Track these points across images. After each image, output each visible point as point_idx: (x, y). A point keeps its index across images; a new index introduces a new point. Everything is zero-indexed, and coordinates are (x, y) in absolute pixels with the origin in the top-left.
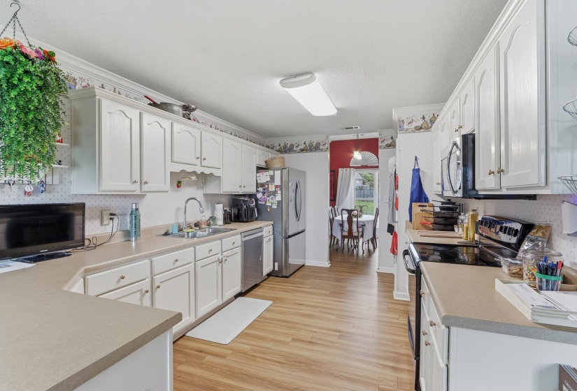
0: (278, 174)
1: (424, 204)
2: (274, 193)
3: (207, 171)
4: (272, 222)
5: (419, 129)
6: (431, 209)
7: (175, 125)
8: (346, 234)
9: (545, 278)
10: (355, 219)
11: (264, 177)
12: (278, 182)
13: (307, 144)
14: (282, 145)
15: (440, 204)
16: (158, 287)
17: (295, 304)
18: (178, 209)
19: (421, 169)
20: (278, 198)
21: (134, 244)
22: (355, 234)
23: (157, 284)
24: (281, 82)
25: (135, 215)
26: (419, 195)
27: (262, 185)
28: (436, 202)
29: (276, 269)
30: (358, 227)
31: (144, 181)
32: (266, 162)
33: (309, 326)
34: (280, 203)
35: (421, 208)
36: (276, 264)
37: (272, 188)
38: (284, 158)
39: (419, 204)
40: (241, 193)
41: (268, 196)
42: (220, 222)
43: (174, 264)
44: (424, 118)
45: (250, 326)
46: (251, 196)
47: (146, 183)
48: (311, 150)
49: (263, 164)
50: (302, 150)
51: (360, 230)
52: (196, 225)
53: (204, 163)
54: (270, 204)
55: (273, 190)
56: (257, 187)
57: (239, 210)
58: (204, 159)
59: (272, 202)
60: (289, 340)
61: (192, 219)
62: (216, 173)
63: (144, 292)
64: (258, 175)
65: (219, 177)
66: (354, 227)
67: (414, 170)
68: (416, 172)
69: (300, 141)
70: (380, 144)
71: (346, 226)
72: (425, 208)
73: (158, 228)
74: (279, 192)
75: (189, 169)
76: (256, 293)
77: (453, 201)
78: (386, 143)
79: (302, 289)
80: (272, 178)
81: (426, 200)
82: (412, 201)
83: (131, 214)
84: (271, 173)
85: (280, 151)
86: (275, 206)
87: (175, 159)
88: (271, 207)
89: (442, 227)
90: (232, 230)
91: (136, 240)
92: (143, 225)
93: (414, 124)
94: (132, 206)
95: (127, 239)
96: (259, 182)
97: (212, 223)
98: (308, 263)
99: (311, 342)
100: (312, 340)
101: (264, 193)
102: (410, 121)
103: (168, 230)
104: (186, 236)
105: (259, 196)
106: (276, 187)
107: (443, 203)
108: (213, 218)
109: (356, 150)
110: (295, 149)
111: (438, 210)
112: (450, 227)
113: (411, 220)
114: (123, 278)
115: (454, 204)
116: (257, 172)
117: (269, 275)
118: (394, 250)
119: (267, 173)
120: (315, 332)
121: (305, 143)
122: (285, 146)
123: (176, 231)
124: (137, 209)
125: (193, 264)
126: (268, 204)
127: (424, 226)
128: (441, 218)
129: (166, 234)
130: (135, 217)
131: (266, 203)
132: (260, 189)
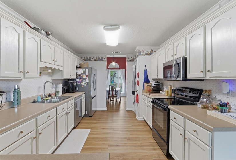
0: (87, 70)
1: (148, 83)
2: (85, 79)
3: (57, 68)
4: (84, 92)
5: (146, 55)
6: (151, 85)
7: (43, 41)
8: (110, 95)
9: (223, 108)
10: (114, 90)
11: (80, 72)
12: (87, 74)
13: (97, 58)
14: (85, 57)
15: (154, 83)
16: (41, 133)
17: (101, 129)
18: (39, 88)
19: (148, 70)
20: (87, 81)
21: (16, 110)
22: (114, 95)
23: (40, 132)
24: (104, 27)
25: (17, 92)
26: (146, 80)
27: (79, 75)
28: (153, 83)
29: (86, 113)
30: (115, 93)
31: (26, 71)
32: (80, 64)
33: (112, 138)
34: (89, 84)
35: (147, 85)
36: (86, 111)
37: (84, 76)
38: (88, 63)
39: (147, 83)
40: (70, 79)
41: (82, 80)
42: (61, 93)
43: (48, 118)
44: (148, 51)
45: (85, 144)
46: (73, 80)
47: (27, 72)
48: (99, 60)
49: (79, 66)
50: (95, 60)
51: (116, 94)
52: (49, 95)
53: (56, 63)
54: (83, 84)
55: (85, 77)
56: (77, 76)
57: (68, 87)
58: (56, 61)
59: (84, 83)
60: (107, 147)
61: (47, 92)
62: (61, 69)
63: (33, 138)
64: (77, 70)
65: (62, 71)
66: (114, 93)
67: (145, 70)
68: (146, 71)
69: (95, 56)
70: (127, 60)
71: (111, 93)
72: (149, 85)
73: (30, 99)
74: (88, 78)
75: (49, 66)
76: (80, 126)
77: (159, 82)
78: (129, 59)
79: (100, 121)
80: (84, 72)
81: (149, 82)
82: (144, 82)
83: (14, 91)
84: (84, 69)
85: (85, 60)
86: (85, 85)
87: (42, 60)
88: (83, 85)
89: (156, 92)
90: (70, 97)
91: (17, 107)
92: (22, 97)
93: (145, 53)
94: (15, 87)
95: (11, 106)
96: (77, 74)
97: (57, 94)
98: (97, 110)
99: (117, 146)
100: (117, 145)
101: (80, 79)
102: (143, 51)
103: (34, 99)
104: (46, 102)
105: (78, 80)
106: (86, 76)
107: (155, 83)
108: (57, 92)
109: (114, 61)
110: (91, 59)
111: (153, 85)
112: (159, 92)
113: (144, 89)
114: (22, 132)
115: (159, 83)
116: (77, 69)
117: (83, 117)
118: (137, 101)
119: (82, 70)
120: (116, 140)
121: (96, 57)
122: (87, 58)
123: (40, 100)
124: (18, 88)
125: (56, 117)
126: (82, 84)
127: (149, 91)
128: (156, 88)
129: (34, 102)
130: (18, 93)
131: (81, 83)
132: (78, 77)
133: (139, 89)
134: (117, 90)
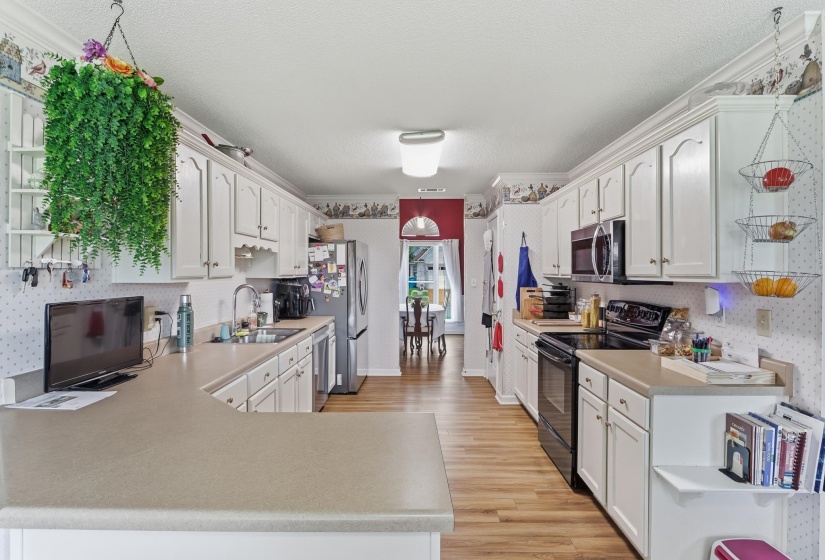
0: (341, 249)
1: (533, 289)
2: (336, 276)
3: (266, 245)
4: (333, 318)
5: (526, 200)
6: (540, 294)
7: (238, 178)
8: (411, 330)
9: (700, 352)
10: (424, 310)
11: (321, 253)
12: (341, 260)
13: (369, 207)
14: (332, 206)
15: (550, 289)
19: (530, 248)
20: (343, 282)
21: (185, 357)
22: (424, 330)
23: (253, 409)
24: (401, 137)
25: (186, 312)
26: (527, 279)
27: (317, 265)
28: (546, 289)
29: (340, 383)
30: (428, 321)
31: (213, 262)
32: (316, 230)
34: (346, 290)
35: (530, 294)
36: (339, 376)
37: (332, 269)
38: (341, 226)
39: (527, 289)
40: (294, 277)
41: (325, 280)
42: (270, 320)
43: (265, 379)
44: (531, 187)
46: (299, 280)
47: (214, 265)
48: (375, 216)
49: (314, 235)
50: (362, 215)
51: (430, 323)
52: (245, 325)
53: (265, 234)
54: (329, 292)
55: (335, 270)
56: (310, 268)
57: (286, 302)
58: (265, 228)
59: (333, 289)
61: (240, 316)
62: (274, 248)
64: (312, 249)
65: (275, 253)
66: (423, 321)
67: (522, 248)
68: (524, 251)
69: (360, 202)
70: (465, 213)
71: (412, 321)
72: (533, 294)
73: (206, 331)
74: (344, 274)
75: (250, 243)
77: (565, 284)
78: (473, 211)
80: (333, 255)
81: (535, 284)
82: (519, 286)
83: (181, 311)
84: (331, 247)
85: (329, 215)
86: (336, 295)
87: (239, 230)
88: (330, 296)
89: (555, 315)
90: (300, 330)
91: (188, 350)
92: (197, 327)
93: (522, 194)
94: (181, 300)
95: (174, 349)
96: (312, 260)
97: (261, 320)
98: (370, 374)
101: (319, 277)
102: (516, 189)
103: (213, 335)
104: (241, 341)
105: (313, 280)
106: (340, 267)
107: (554, 287)
108: (262, 315)
110: (351, 213)
111: (548, 295)
112: (563, 315)
113: (519, 309)
114: (231, 401)
115: (565, 288)
116: (310, 246)
117: (331, 393)
118: (498, 345)
119: (325, 248)
121: (366, 206)
122: (336, 209)
123: (226, 336)
124: (189, 304)
125: (277, 379)
126: (326, 291)
127: (534, 314)
128: (554, 304)
129: (216, 340)
130: (189, 315)
131: (323, 290)
132: (314, 270)
133: (505, 307)
134: (432, 313)
